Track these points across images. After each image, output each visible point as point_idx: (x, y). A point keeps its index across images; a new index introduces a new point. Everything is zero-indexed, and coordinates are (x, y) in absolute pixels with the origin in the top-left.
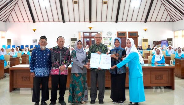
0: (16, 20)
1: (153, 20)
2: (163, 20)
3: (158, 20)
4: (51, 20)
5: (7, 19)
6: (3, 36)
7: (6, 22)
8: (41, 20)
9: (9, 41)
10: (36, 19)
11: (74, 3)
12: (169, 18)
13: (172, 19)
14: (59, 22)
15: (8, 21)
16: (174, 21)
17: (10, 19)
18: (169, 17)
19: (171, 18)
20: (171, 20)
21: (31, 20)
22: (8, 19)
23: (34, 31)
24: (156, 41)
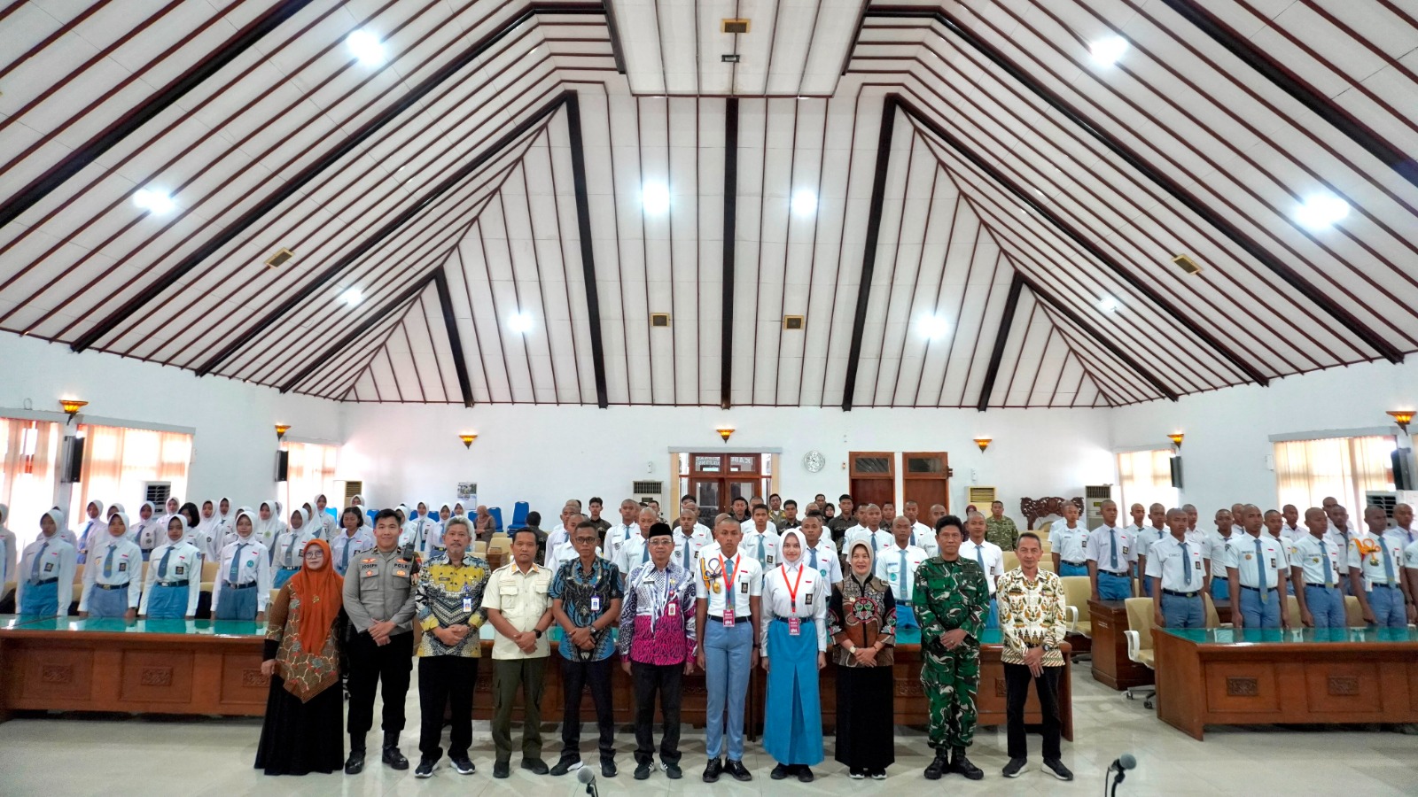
0: (389, 392)
1: (1018, 397)
2: (1064, 398)
3: (1041, 396)
4: (545, 393)
5: (348, 390)
6: (329, 465)
7: (342, 400)
8: (500, 392)
9: (353, 488)
10: (479, 391)
11: (652, 322)
12: (1089, 390)
13: (1105, 395)
14: (582, 403)
15: (351, 396)
16: (1113, 404)
17: (365, 388)
18: (1088, 384)
19: (1100, 391)
20: (1101, 401)
21: (456, 392)
22: (353, 386)
23: (468, 444)
24: (1035, 497)
